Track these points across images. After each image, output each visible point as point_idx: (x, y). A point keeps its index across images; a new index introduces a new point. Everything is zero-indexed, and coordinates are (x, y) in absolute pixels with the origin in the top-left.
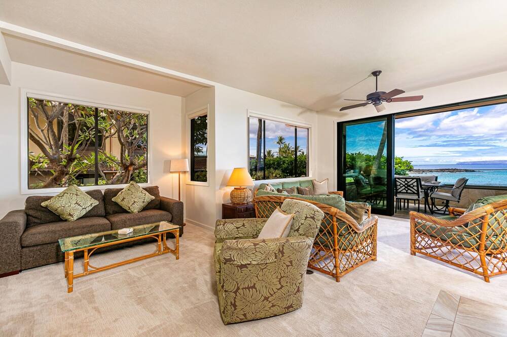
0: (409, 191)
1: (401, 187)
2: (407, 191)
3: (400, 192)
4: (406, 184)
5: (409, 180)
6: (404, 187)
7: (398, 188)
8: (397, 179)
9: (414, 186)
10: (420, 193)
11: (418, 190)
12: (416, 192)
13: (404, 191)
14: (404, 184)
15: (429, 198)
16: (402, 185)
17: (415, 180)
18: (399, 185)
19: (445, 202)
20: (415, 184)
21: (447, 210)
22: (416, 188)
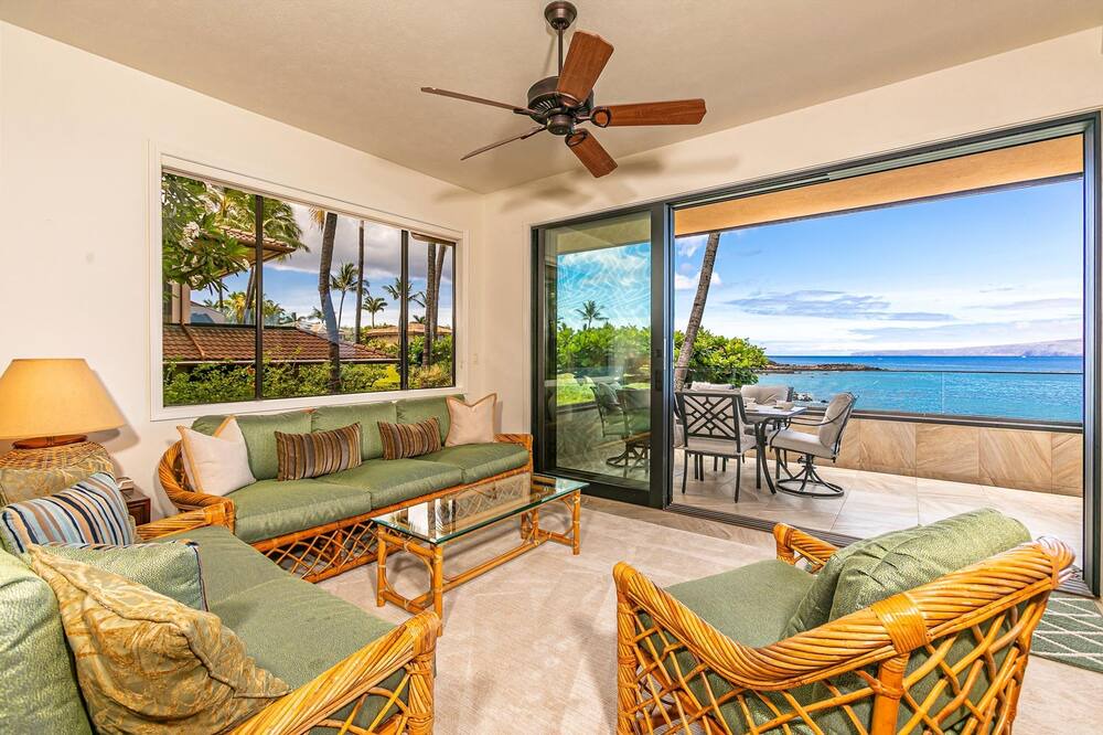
0: (716, 432)
1: (697, 420)
2: (711, 430)
3: (694, 434)
4: (708, 411)
5: (714, 400)
6: (703, 420)
7: (689, 422)
8: (686, 398)
9: (727, 417)
10: (743, 437)
11: (736, 431)
12: (733, 435)
13: (705, 431)
14: (703, 411)
15: (767, 448)
16: (697, 415)
17: (729, 400)
18: (692, 414)
19: (805, 458)
20: (729, 412)
21: (809, 478)
22: (731, 422)
